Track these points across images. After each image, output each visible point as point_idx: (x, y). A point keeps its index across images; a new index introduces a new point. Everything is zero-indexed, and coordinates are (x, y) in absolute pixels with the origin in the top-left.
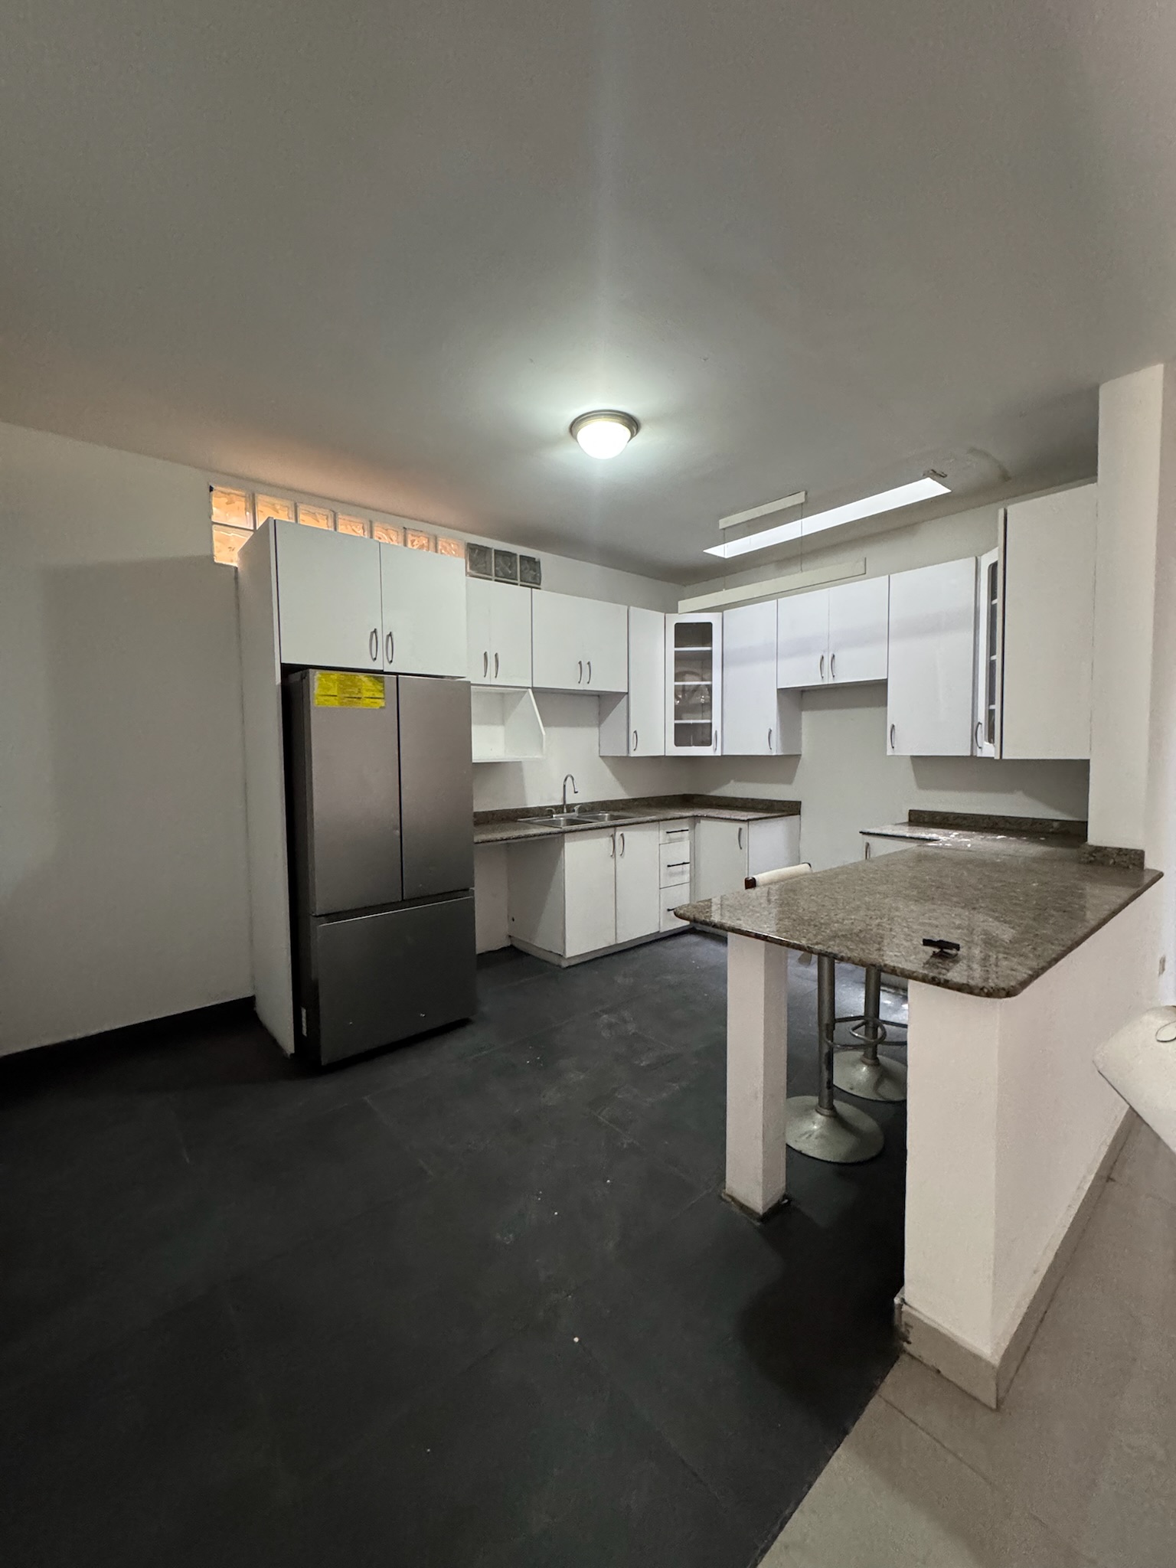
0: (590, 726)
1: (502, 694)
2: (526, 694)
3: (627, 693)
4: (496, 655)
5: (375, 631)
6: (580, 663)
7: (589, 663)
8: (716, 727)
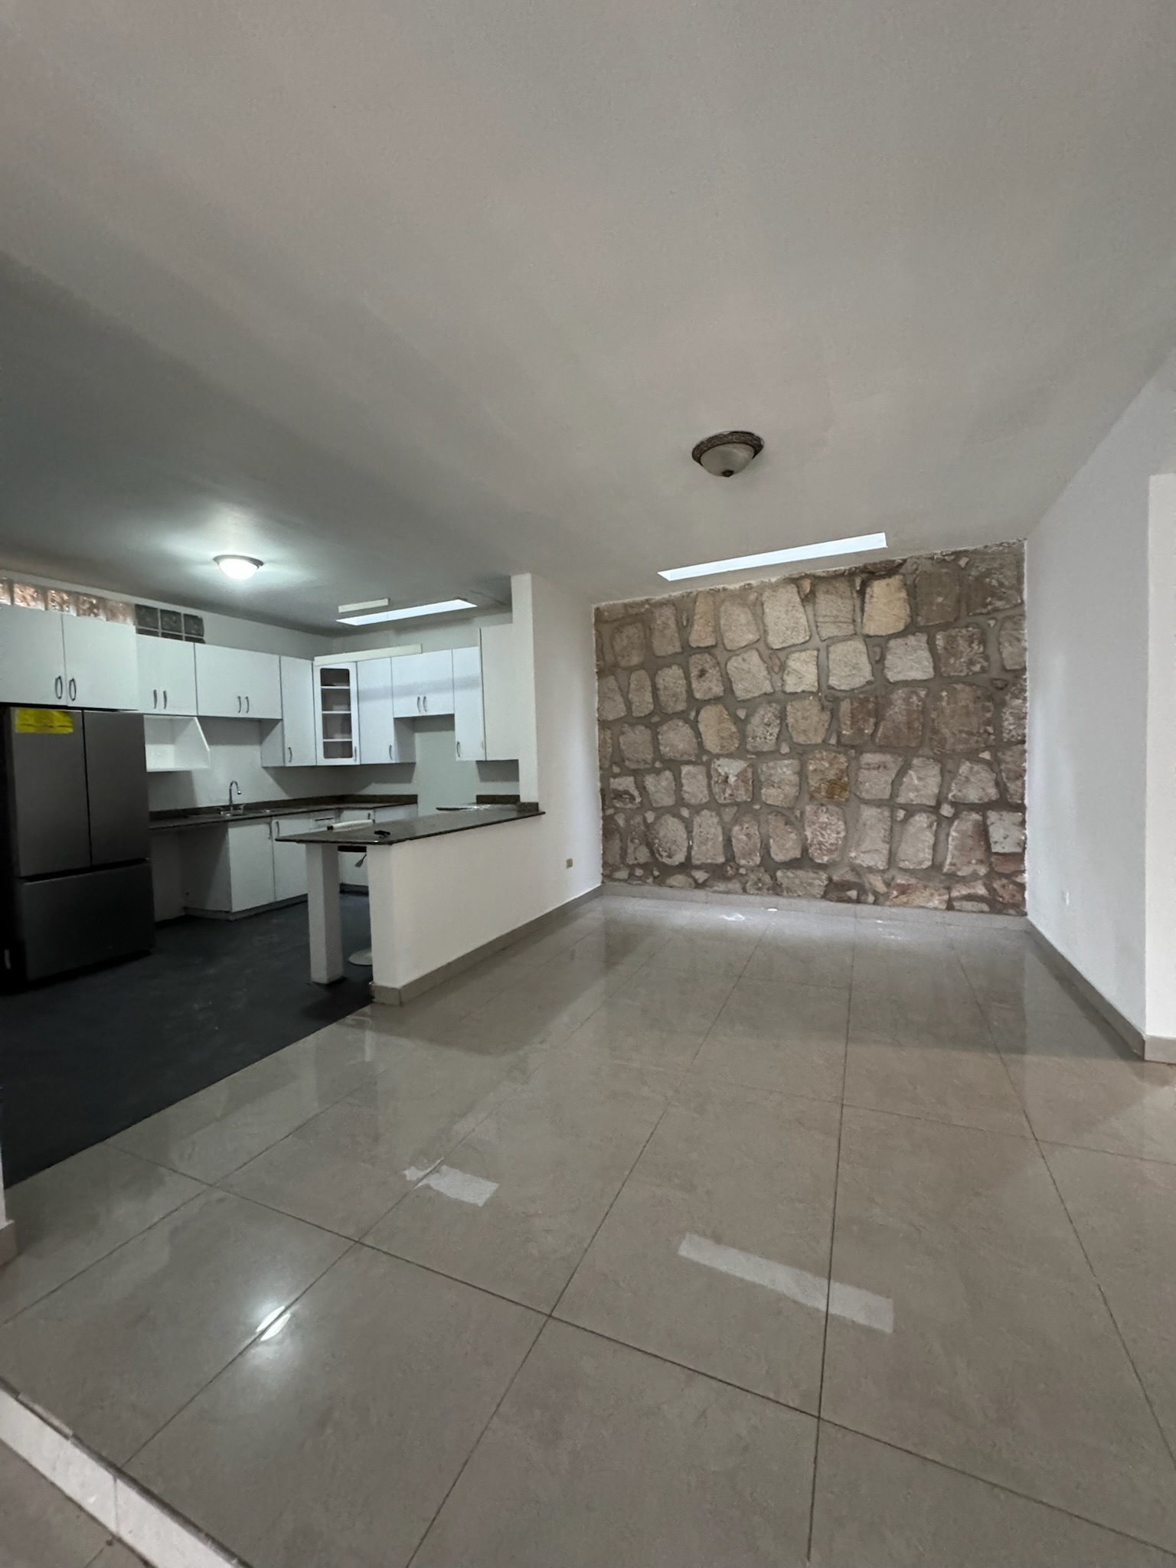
0: (251, 744)
1: (171, 720)
2: (192, 722)
3: (282, 720)
4: (164, 692)
5: (60, 678)
6: (239, 698)
7: (247, 698)
8: (355, 744)
